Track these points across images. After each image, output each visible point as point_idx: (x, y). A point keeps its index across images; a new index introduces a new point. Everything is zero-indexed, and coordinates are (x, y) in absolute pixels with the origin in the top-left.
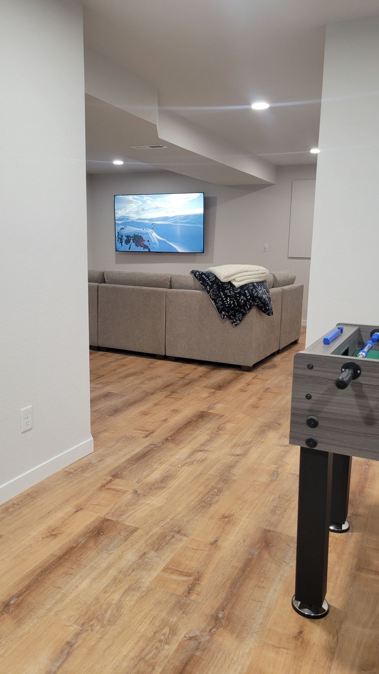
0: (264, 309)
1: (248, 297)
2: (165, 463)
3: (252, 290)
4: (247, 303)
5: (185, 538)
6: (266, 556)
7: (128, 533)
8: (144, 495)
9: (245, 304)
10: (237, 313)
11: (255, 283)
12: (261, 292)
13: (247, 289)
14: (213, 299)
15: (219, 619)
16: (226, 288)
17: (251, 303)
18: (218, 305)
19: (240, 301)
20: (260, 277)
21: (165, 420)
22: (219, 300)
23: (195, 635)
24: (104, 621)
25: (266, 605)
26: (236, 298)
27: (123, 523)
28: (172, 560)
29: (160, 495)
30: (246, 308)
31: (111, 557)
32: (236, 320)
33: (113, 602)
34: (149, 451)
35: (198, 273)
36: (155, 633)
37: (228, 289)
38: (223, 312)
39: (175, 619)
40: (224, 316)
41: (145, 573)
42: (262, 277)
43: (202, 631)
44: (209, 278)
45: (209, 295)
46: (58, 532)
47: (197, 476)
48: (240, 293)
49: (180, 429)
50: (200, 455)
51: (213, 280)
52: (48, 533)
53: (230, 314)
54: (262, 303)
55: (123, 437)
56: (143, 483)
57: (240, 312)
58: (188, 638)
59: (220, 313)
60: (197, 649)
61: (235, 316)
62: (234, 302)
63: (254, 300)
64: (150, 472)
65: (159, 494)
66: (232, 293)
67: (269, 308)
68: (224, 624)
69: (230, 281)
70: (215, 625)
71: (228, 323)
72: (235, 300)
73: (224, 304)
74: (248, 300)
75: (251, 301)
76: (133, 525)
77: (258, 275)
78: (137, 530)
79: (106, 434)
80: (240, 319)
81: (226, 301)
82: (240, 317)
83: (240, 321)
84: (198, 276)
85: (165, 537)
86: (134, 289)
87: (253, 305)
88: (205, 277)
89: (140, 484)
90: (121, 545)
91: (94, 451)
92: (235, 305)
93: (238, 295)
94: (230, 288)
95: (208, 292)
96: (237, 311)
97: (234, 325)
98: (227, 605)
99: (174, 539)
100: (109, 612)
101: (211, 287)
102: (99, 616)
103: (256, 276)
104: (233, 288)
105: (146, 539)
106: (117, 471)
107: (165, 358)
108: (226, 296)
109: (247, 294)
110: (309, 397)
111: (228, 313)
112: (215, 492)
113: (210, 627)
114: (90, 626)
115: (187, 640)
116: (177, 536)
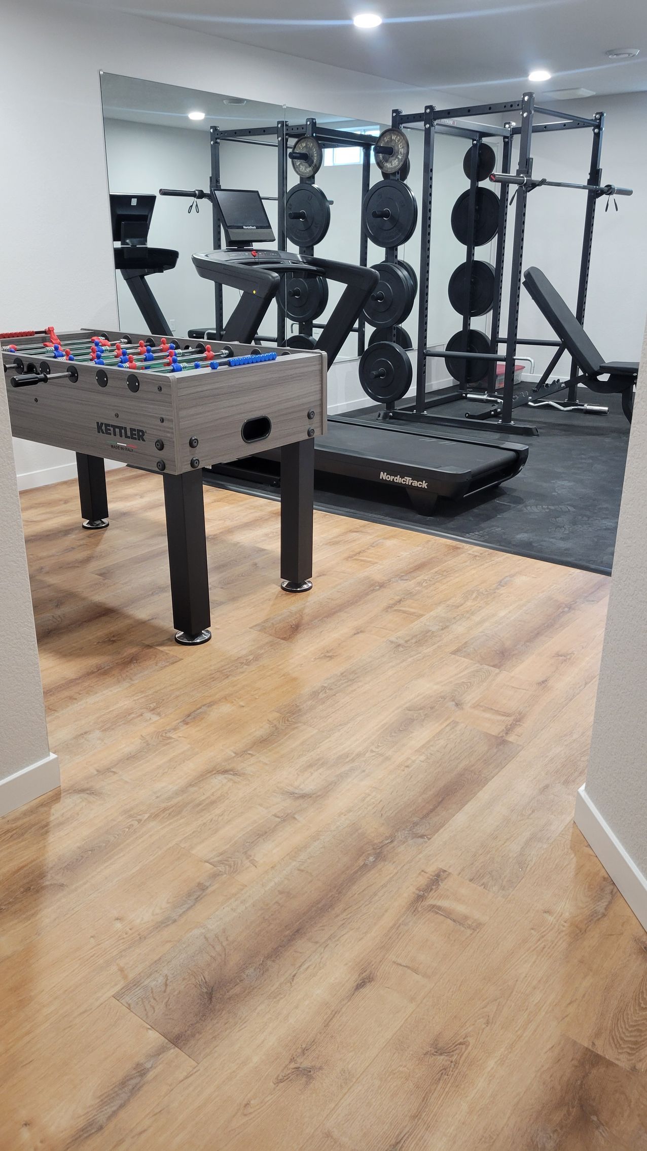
5: (393, 639)
7: (464, 650)
8: (444, 698)
27: (472, 661)
28: (412, 622)
29: (418, 696)
31: (481, 630)
36: (434, 584)
39: (417, 589)
43: (396, 582)
56: (447, 720)
58: (408, 580)
65: (418, 698)
70: (383, 584)
76: (458, 658)
78: (453, 652)
85: (416, 642)
89: (451, 720)
90: (472, 639)
98: (369, 592)
99: (406, 639)
105: (440, 642)
106: (501, 754)
113: (389, 583)
116: (401, 642)
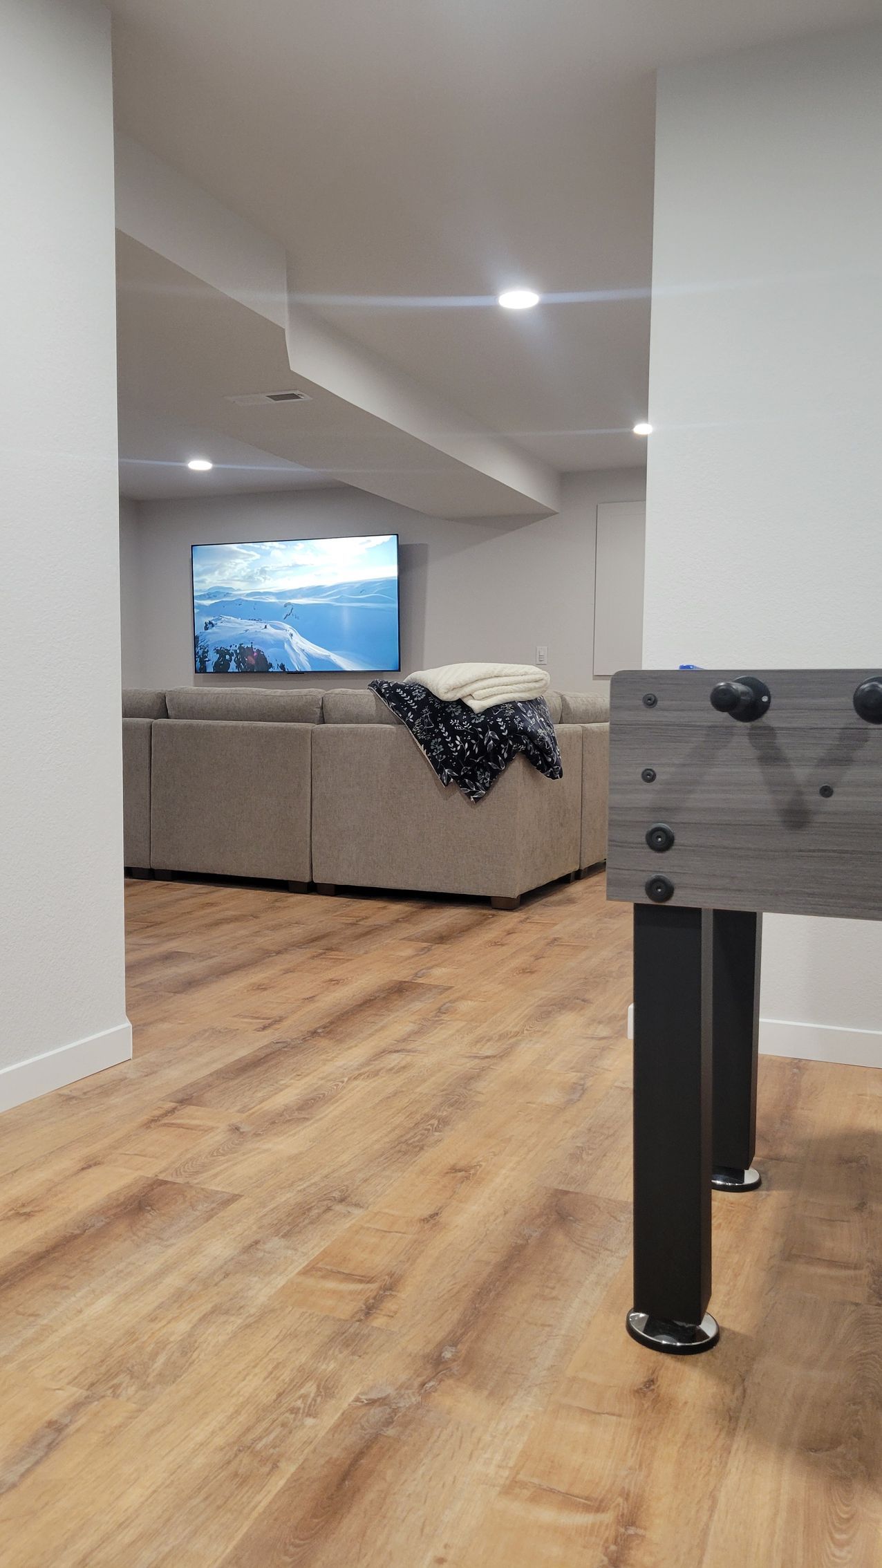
0: (540, 762)
1: (503, 734)
2: (308, 1074)
3: (512, 717)
4: (502, 746)
5: (357, 1212)
6: (559, 1238)
7: (214, 1205)
8: (256, 1135)
9: (497, 750)
10: (479, 770)
11: (520, 702)
12: (532, 722)
13: (502, 715)
14: (421, 742)
15: (443, 1362)
16: (453, 715)
17: (511, 747)
18: (434, 754)
19: (485, 742)
20: (530, 690)
21: (311, 999)
22: (436, 743)
23: (384, 1395)
24: (148, 1377)
25: (563, 1332)
26: (475, 736)
27: (202, 1187)
28: (325, 1253)
29: (295, 1134)
30: (500, 758)
31: (170, 1251)
32: (477, 788)
33: (171, 1339)
34: (271, 1054)
35: (385, 686)
36: (280, 1395)
37: (456, 717)
38: (446, 770)
39: (332, 1366)
40: (448, 780)
41: (256, 1279)
42: (535, 688)
43: (401, 1387)
44: (411, 695)
45: (413, 732)
46: (37, 1209)
47: (389, 1097)
48: (484, 725)
49: (347, 1013)
50: (394, 1060)
51: (422, 697)
52: (10, 1210)
53: (462, 773)
54: (536, 747)
55: (205, 1031)
56: (253, 1113)
57: (487, 769)
58: (366, 1402)
59: (440, 771)
60: (388, 1423)
61: (474, 778)
62: (471, 745)
63: (517, 740)
64: (272, 1093)
65: (293, 1132)
66: (467, 725)
67: (553, 760)
68: (457, 1371)
69: (460, 699)
70: (435, 1374)
71: (458, 796)
72: (473, 741)
73: (447, 751)
74: (503, 740)
75: (511, 742)
76: (229, 1190)
77: (526, 685)
78: (237, 1200)
79: (165, 1026)
80: (487, 785)
81: (452, 745)
82: (485, 781)
83: (487, 789)
84: (386, 691)
85: (309, 1209)
86: (235, 728)
87: (515, 752)
88: (403, 693)
89: (247, 1114)
90: (195, 1228)
91: (134, 1057)
92: (473, 752)
93: (480, 729)
94: (462, 714)
95: (411, 726)
96: (480, 765)
97: (472, 799)
98: (462, 1335)
99: (331, 1213)
100: (161, 1359)
101: (417, 714)
102: (136, 1367)
103: (521, 686)
104: (468, 715)
105: (261, 1214)
106: (189, 1093)
107: (312, 888)
108: (453, 733)
109: (501, 726)
110: (649, 776)
111: (458, 772)
112: (432, 1125)
113: (420, 1379)
114: (111, 1388)
115: (361, 1406)
116: (339, 1208)
